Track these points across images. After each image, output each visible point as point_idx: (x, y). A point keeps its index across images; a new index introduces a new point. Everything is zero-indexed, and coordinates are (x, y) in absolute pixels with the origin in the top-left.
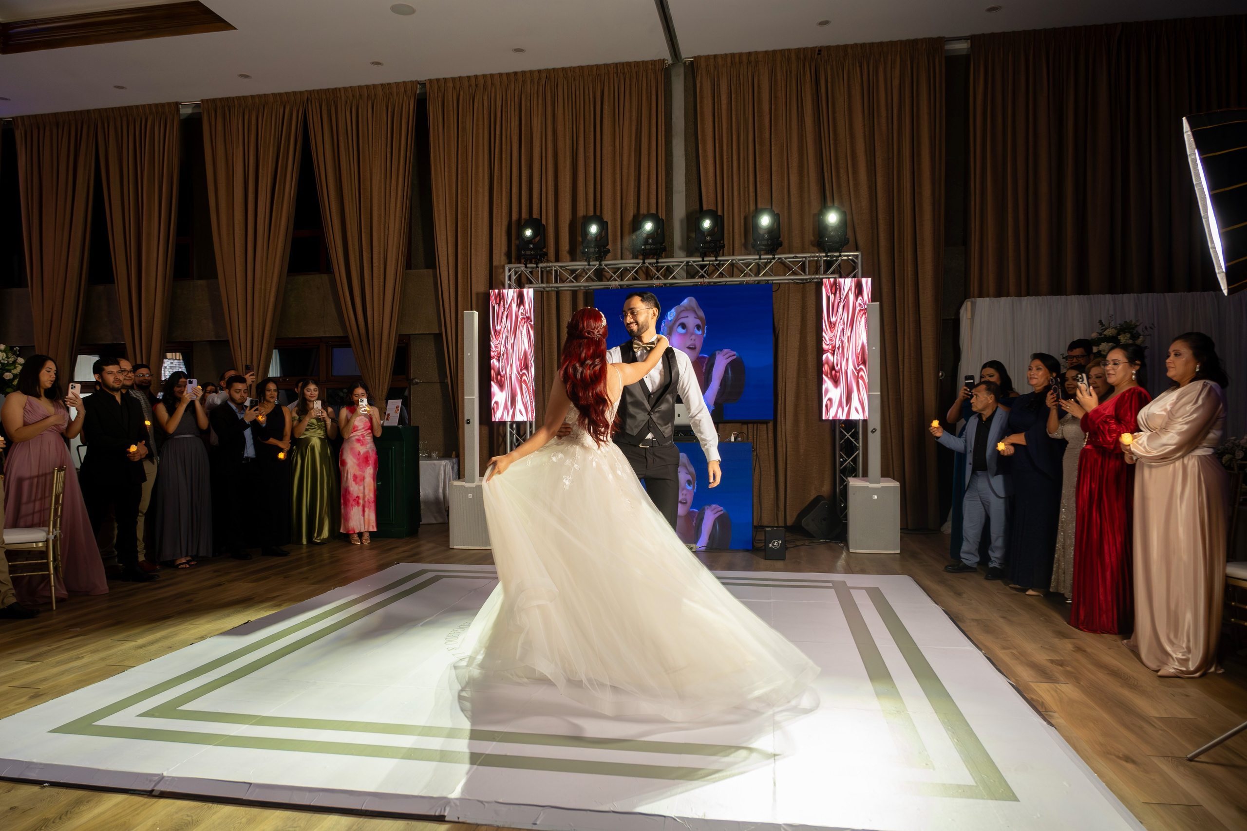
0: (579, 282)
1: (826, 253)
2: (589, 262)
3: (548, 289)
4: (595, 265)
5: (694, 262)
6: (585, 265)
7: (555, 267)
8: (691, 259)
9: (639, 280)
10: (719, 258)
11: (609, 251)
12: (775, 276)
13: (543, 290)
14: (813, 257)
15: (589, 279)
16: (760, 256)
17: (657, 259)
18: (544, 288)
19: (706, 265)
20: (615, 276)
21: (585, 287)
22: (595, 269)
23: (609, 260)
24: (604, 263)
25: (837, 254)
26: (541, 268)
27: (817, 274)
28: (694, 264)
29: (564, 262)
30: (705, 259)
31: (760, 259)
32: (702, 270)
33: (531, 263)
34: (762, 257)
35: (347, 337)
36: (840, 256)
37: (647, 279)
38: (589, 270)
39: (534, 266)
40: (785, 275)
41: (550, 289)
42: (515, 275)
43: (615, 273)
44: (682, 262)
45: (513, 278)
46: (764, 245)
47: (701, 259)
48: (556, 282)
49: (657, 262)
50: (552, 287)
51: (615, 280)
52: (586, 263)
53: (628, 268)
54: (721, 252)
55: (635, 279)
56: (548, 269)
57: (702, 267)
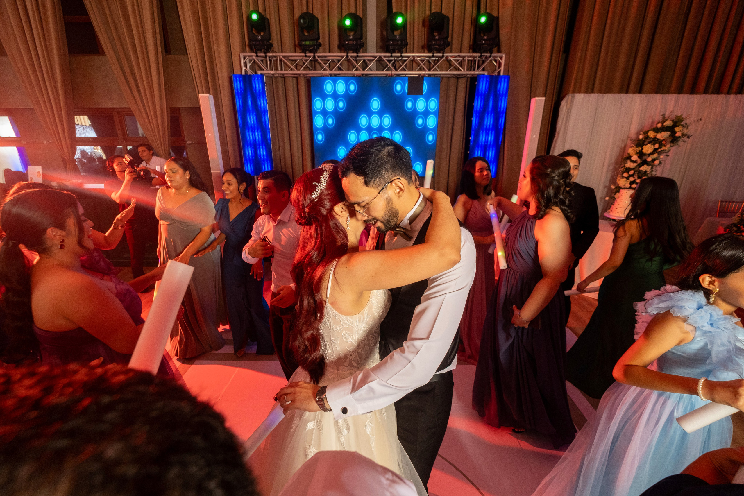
0: (299, 70)
1: (481, 54)
2: (305, 53)
3: (276, 76)
4: (310, 57)
5: (385, 57)
6: (302, 56)
7: (279, 57)
8: (383, 55)
9: (343, 70)
10: (403, 55)
11: (320, 45)
12: (441, 70)
13: (272, 76)
14: (471, 57)
15: (306, 68)
16: (433, 54)
17: (357, 54)
18: (273, 74)
19: (391, 60)
20: (325, 66)
21: (304, 74)
22: (311, 61)
23: (320, 53)
24: (317, 55)
25: (488, 55)
26: (269, 57)
27: (471, 70)
28: (385, 59)
29: (287, 53)
30: (394, 55)
31: (433, 56)
32: (390, 63)
33: (262, 52)
34: (435, 55)
35: (130, 108)
36: (490, 56)
37: (349, 70)
38: (306, 60)
39: (263, 55)
40: (447, 70)
41: (277, 75)
42: (250, 63)
43: (325, 64)
44: (376, 57)
45: (248, 65)
46: (437, 45)
47: (389, 55)
48: (281, 69)
49: (358, 56)
50: (279, 74)
51: (325, 70)
52: (303, 54)
53: (335, 60)
54: (404, 50)
55: (340, 69)
56: (275, 58)
57: (390, 61)
